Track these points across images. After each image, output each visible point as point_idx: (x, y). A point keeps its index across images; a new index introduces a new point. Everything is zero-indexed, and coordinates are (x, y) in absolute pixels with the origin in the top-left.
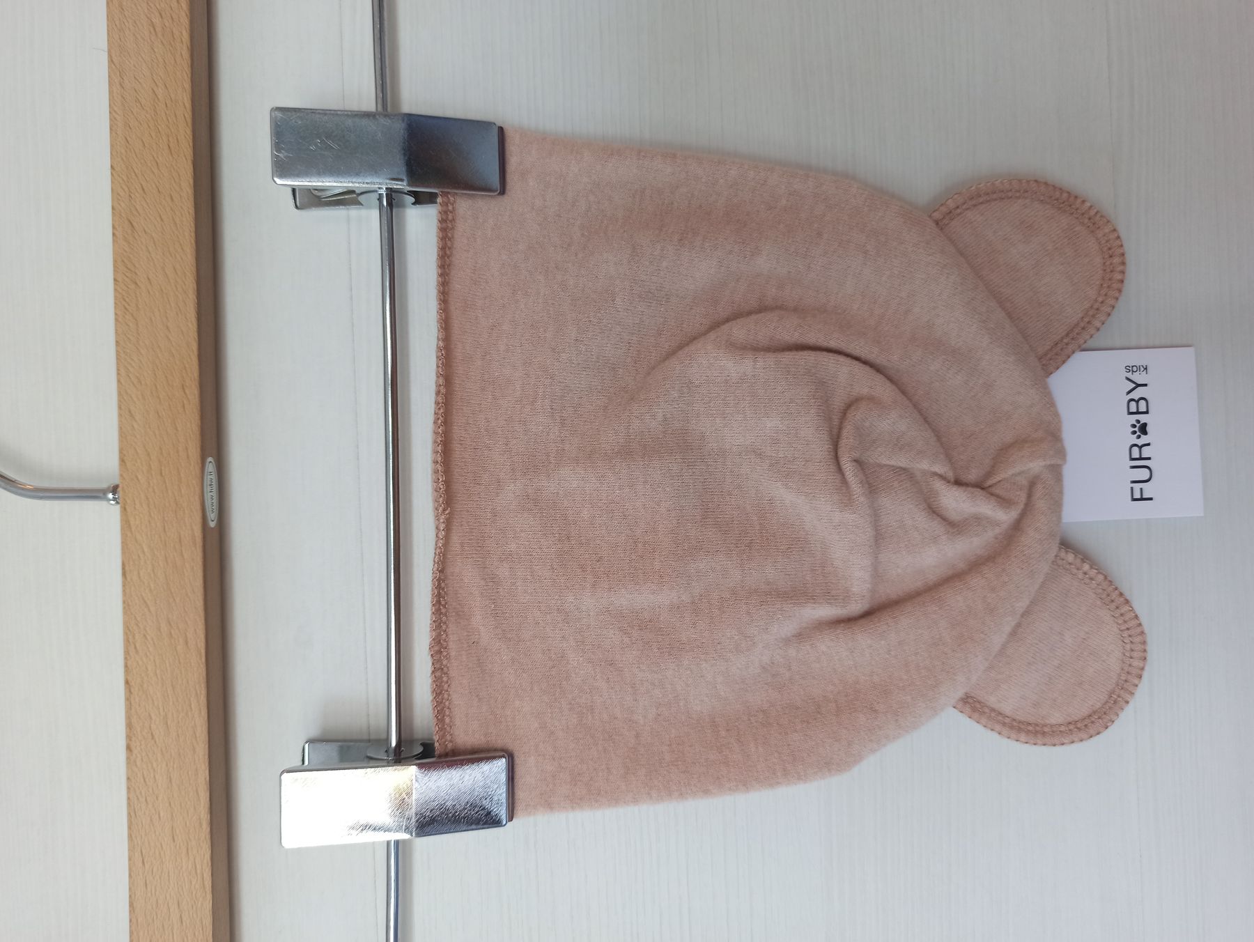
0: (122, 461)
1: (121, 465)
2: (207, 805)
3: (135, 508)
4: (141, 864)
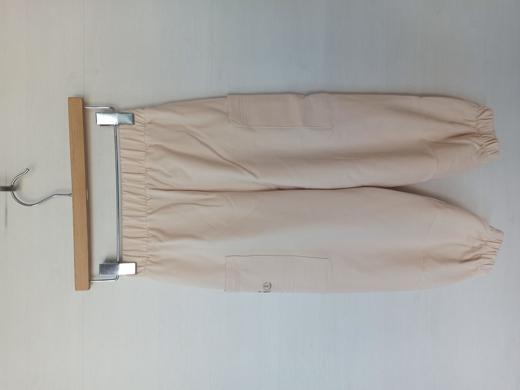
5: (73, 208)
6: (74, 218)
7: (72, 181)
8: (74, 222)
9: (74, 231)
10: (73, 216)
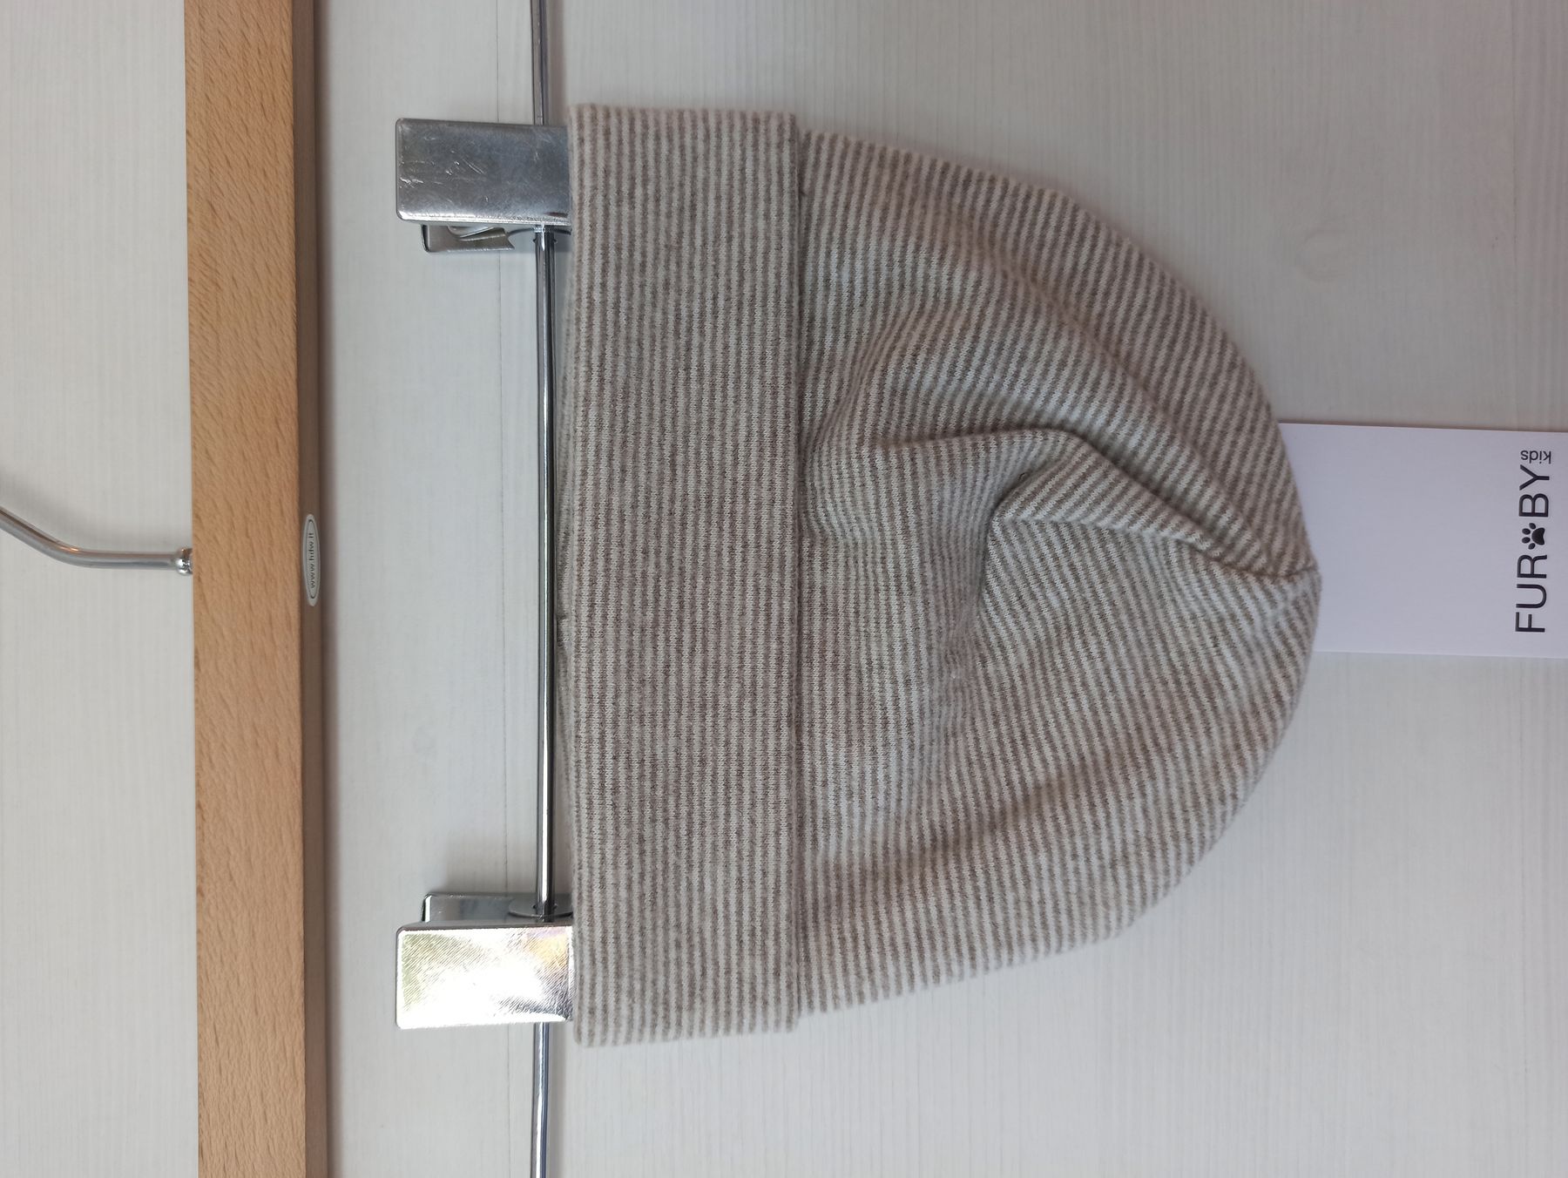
0: (197, 517)
1: (194, 522)
2: (301, 968)
3: (213, 579)
4: (214, 1043)
5: (197, 665)
6: (199, 753)
7: (194, 447)
8: (198, 785)
9: (201, 863)
10: (199, 732)
